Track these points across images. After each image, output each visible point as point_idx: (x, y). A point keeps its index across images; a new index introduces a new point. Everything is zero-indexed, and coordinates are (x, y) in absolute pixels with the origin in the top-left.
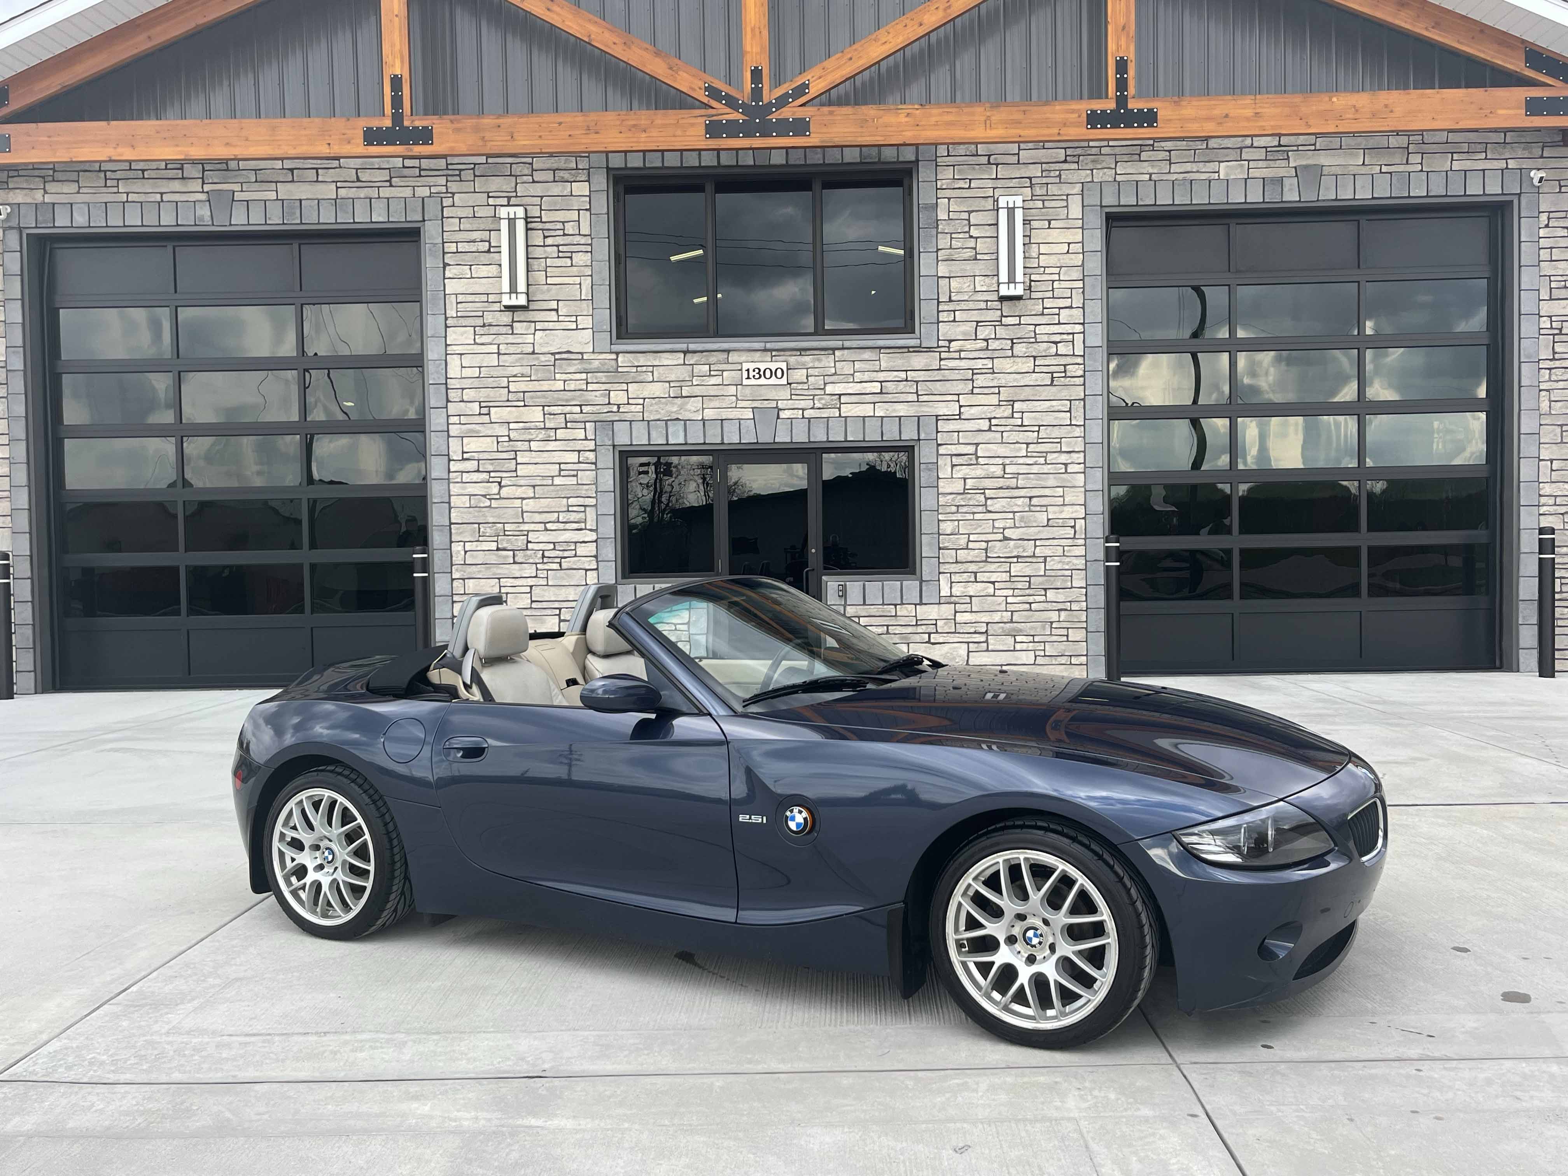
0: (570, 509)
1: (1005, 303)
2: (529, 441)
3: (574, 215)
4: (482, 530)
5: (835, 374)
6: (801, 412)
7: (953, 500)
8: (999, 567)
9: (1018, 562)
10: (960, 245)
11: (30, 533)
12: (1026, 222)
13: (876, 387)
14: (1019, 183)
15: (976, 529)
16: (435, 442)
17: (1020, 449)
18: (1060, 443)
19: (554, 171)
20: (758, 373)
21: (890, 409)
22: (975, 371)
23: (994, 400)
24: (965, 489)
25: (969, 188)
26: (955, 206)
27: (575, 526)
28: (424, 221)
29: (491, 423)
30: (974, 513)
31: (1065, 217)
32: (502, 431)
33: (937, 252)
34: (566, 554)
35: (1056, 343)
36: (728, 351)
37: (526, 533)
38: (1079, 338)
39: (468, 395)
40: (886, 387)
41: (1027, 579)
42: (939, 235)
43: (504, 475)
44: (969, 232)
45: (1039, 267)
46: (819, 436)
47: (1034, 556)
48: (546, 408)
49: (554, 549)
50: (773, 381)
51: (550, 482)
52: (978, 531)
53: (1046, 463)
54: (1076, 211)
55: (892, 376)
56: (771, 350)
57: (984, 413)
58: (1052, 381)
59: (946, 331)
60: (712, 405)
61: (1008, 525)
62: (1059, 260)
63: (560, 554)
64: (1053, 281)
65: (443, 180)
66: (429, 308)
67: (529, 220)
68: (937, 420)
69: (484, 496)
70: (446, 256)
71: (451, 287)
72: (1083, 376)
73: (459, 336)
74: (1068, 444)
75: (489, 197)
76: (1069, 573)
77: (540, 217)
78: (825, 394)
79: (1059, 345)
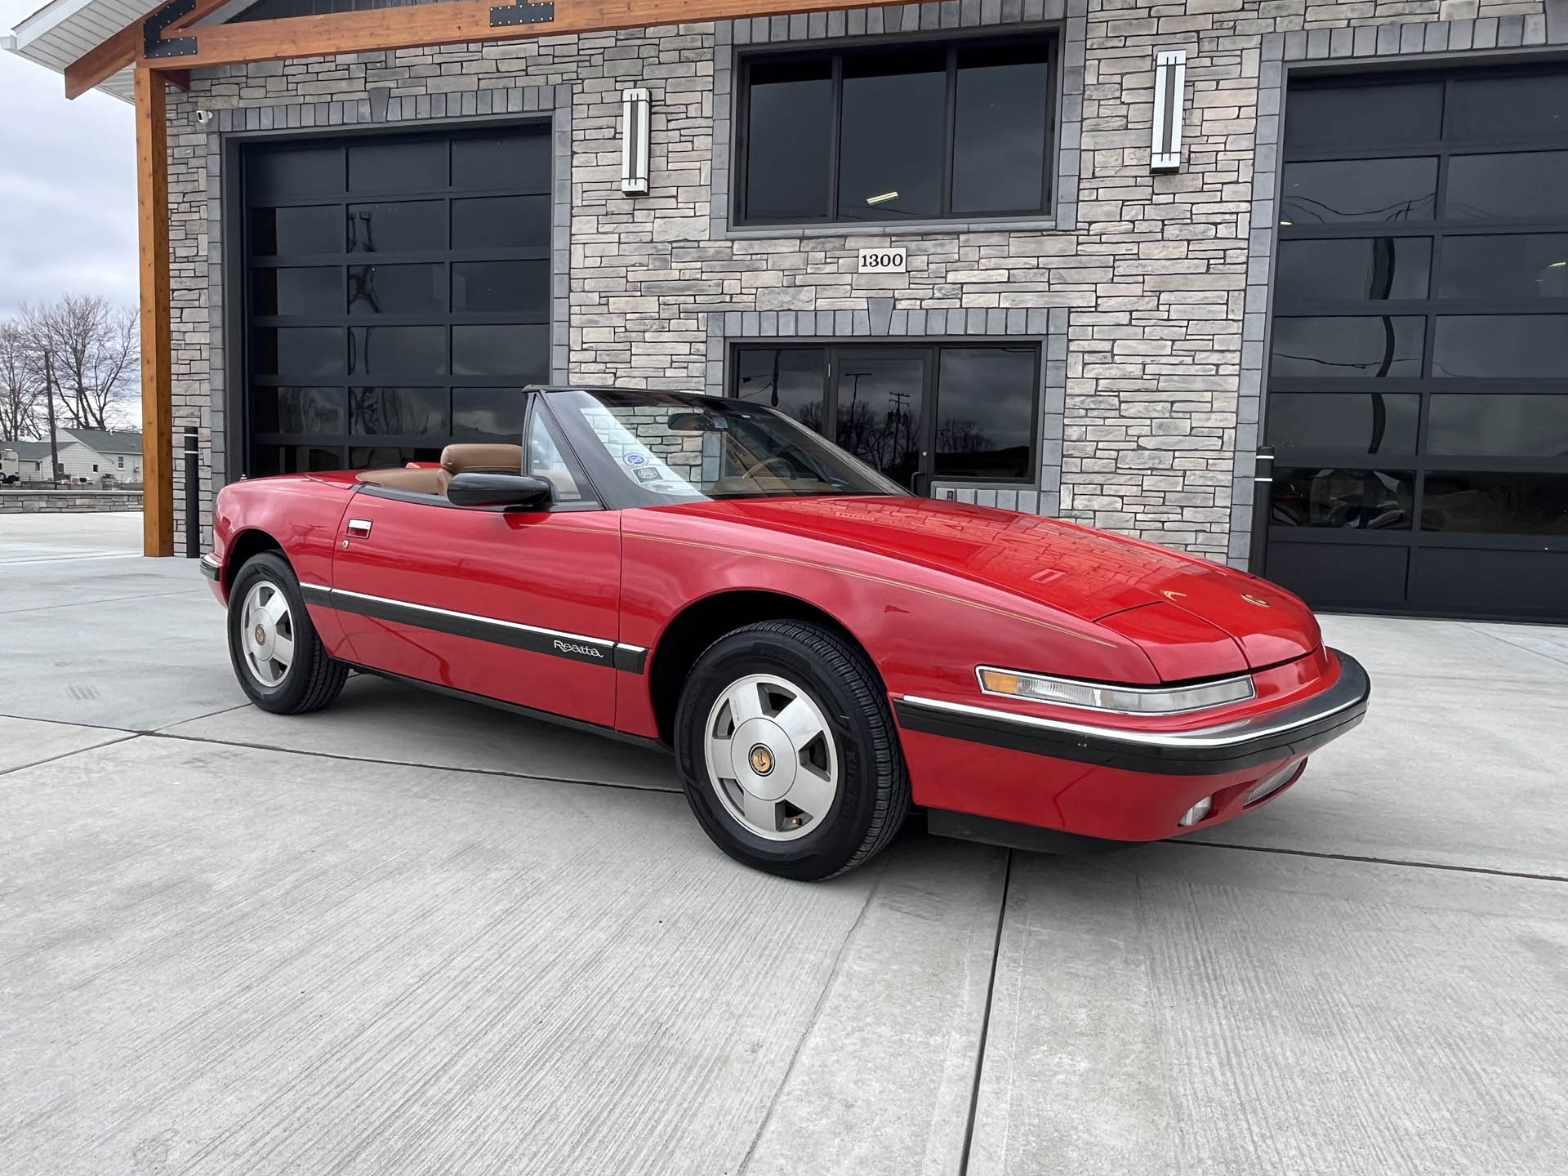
1: (1156, 179)
2: (644, 332)
3: (697, 97)
5: (959, 260)
6: (918, 302)
7: (1082, 402)
8: (1130, 479)
9: (1152, 475)
10: (1108, 113)
11: (225, 412)
12: (1189, 84)
13: (1003, 275)
14: (1185, 39)
15: (1106, 436)
16: (557, 332)
17: (1165, 346)
18: (1213, 340)
19: (680, 51)
20: (876, 260)
21: (1018, 299)
22: (1117, 257)
23: (1137, 289)
24: (1096, 391)
25: (1124, 46)
26: (1107, 69)
28: (555, 108)
29: (610, 313)
30: (1105, 418)
31: (1237, 76)
32: (618, 321)
33: (1082, 122)
34: (672, 449)
35: (1216, 224)
36: (845, 237)
38: (1244, 219)
39: (589, 285)
40: (1014, 275)
41: (1162, 495)
42: (1086, 103)
43: (619, 366)
44: (1121, 98)
45: (1202, 135)
46: (937, 328)
47: (1172, 469)
48: (661, 298)
49: (661, 444)
50: (891, 268)
51: (661, 374)
52: (1110, 438)
53: (1194, 364)
54: (1251, 67)
55: (1021, 262)
56: (890, 235)
57: (1125, 305)
58: (1208, 268)
59: (1086, 211)
60: (825, 296)
61: (1143, 433)
62: (1226, 126)
64: (1217, 152)
65: (574, 66)
66: (558, 199)
67: (653, 104)
68: (1070, 312)
70: (575, 143)
71: (578, 175)
72: (1247, 263)
73: (584, 226)
74: (1221, 342)
75: (616, 81)
76: (1211, 490)
77: (665, 100)
78: (946, 283)
79: (1219, 226)
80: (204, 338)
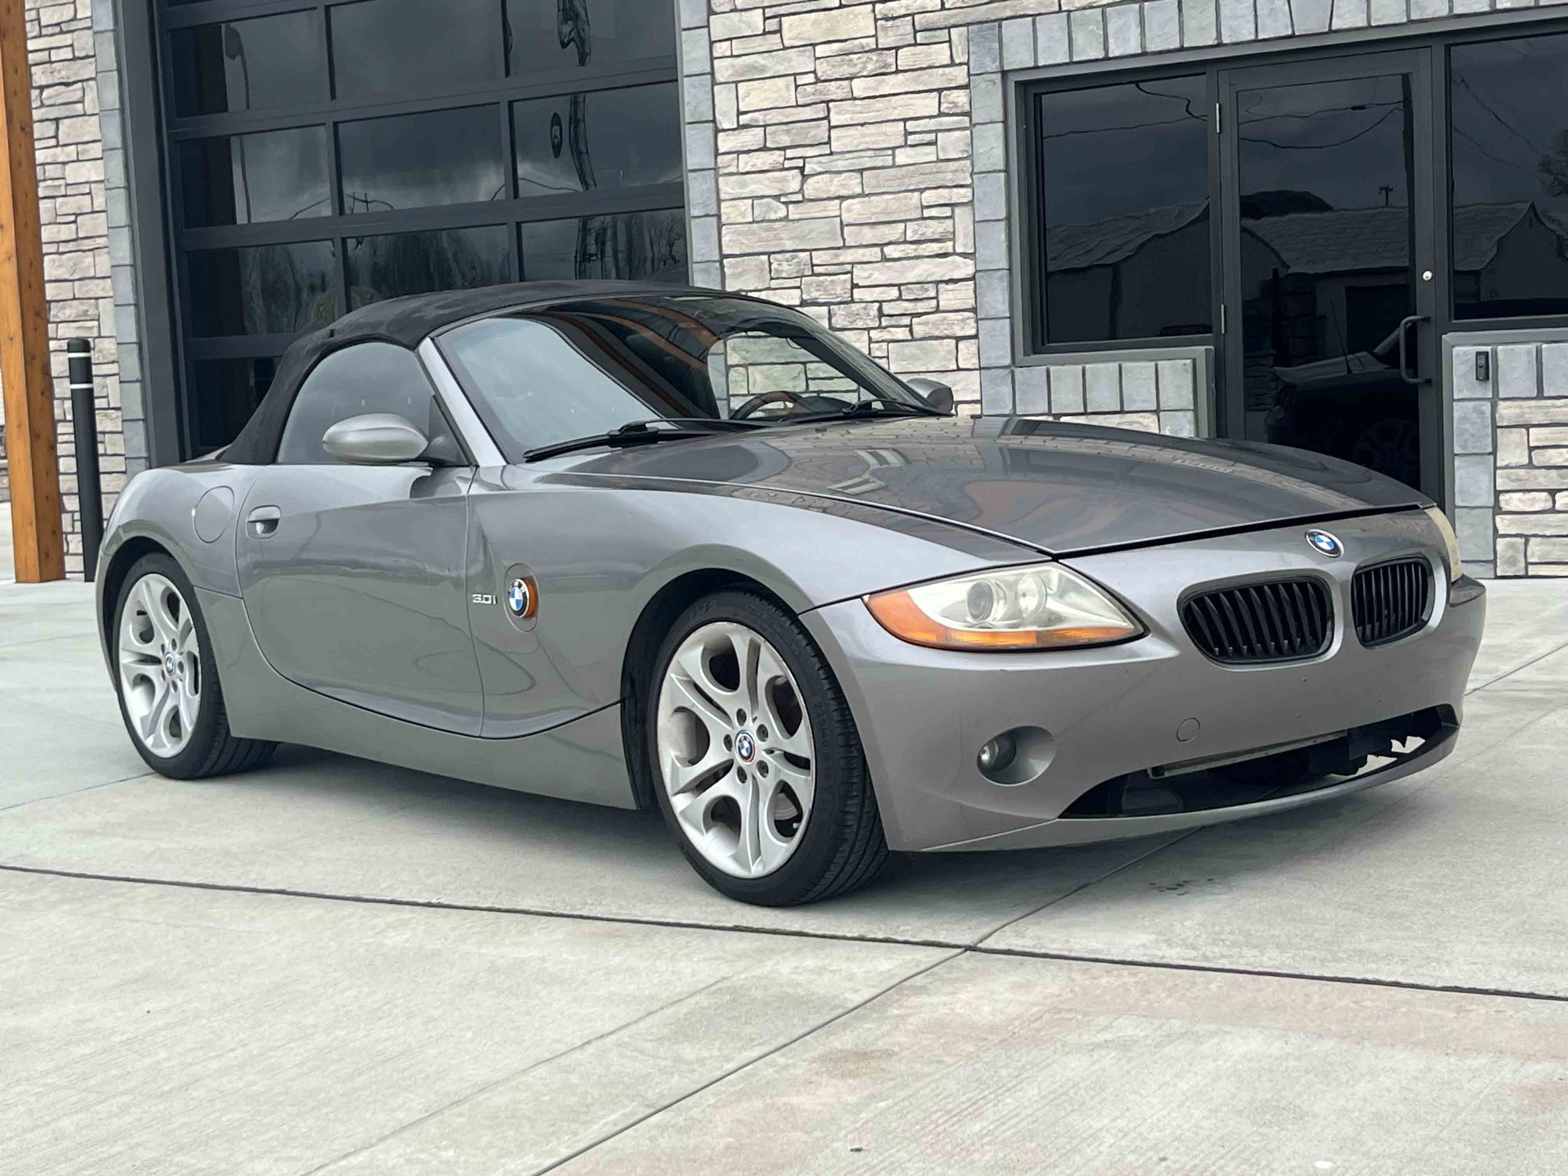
0: (927, 213)
2: (850, 79)
4: (773, 267)
11: (137, 306)
16: (691, 98)
27: (935, 248)
29: (785, 48)
32: (801, 62)
34: (921, 307)
37: (849, 267)
43: (809, 152)
48: (878, 7)
49: (900, 298)
51: (889, 161)
63: (910, 307)
69: (777, 197)
80: (92, 172)
